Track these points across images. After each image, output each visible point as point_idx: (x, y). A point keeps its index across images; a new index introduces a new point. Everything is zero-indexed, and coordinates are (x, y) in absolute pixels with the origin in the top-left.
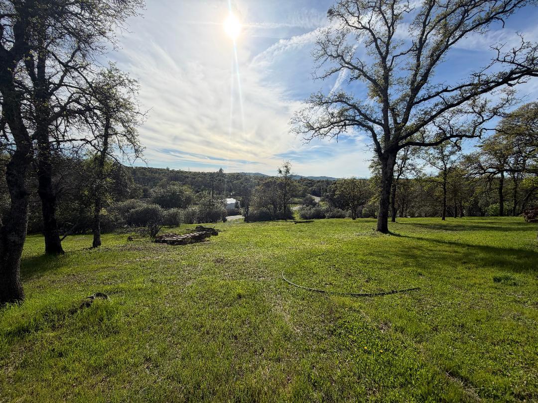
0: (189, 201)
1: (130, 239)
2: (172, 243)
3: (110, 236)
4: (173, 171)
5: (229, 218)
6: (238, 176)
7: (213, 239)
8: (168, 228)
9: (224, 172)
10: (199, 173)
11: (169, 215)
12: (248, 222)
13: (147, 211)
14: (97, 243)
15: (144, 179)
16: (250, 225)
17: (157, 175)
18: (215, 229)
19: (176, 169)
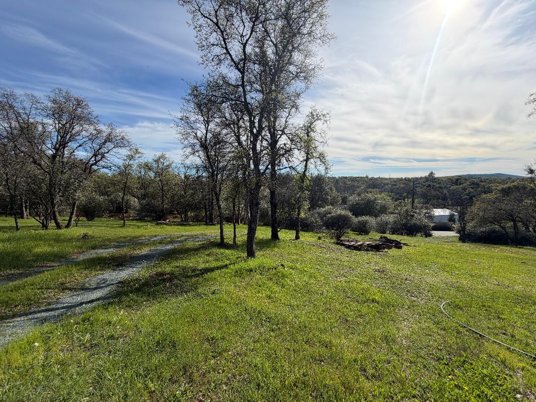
0: (384, 210)
1: (320, 238)
2: (349, 247)
3: (306, 234)
4: (372, 178)
5: (436, 233)
6: (457, 180)
7: (393, 252)
8: (357, 234)
9: (436, 176)
10: (401, 179)
11: (359, 222)
12: (464, 242)
13: (340, 217)
14: (297, 237)
15: (345, 187)
16: (466, 246)
17: (355, 184)
18: (401, 242)
19: (376, 177)
